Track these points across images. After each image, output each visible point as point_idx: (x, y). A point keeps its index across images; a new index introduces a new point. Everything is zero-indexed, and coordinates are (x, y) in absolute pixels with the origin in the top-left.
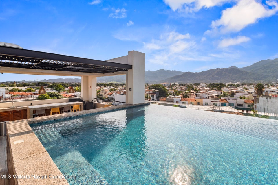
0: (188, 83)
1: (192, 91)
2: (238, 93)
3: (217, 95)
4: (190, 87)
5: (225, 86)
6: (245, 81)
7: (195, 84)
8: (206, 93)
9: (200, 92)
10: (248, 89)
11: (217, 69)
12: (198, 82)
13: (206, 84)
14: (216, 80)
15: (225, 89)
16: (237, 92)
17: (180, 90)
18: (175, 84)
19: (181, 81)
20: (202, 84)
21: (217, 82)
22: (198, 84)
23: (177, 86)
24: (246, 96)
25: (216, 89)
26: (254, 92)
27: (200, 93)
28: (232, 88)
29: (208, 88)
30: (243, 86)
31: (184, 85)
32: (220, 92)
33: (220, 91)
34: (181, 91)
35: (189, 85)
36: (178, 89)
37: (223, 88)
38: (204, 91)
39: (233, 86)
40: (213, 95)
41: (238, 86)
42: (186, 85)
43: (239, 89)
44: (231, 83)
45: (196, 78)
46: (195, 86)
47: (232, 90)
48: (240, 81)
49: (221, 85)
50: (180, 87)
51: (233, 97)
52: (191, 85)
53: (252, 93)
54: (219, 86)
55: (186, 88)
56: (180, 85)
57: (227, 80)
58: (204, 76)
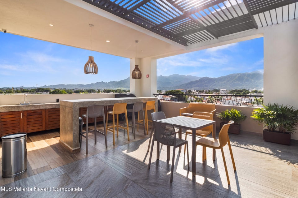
0: (207, 89)
5: (249, 92)
7: (214, 90)
11: (238, 74)
12: (217, 89)
13: (227, 91)
14: (237, 87)
18: (192, 90)
19: (197, 88)
20: (223, 90)
21: (239, 88)
22: (217, 91)
23: (194, 92)
31: (202, 91)
35: (208, 91)
42: (204, 92)
44: (255, 89)
45: (214, 84)
46: (215, 93)
49: (245, 91)
54: (242, 93)
56: (197, 91)
57: (249, 86)
58: (224, 82)
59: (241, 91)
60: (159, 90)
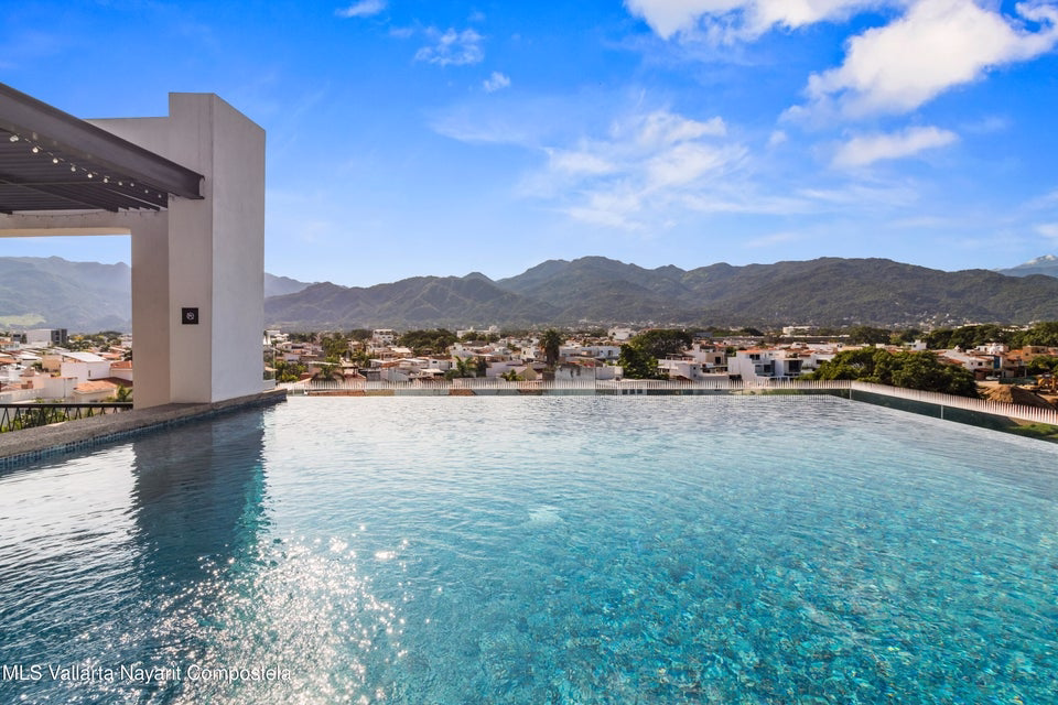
0: (328, 327)
1: (346, 363)
2: (496, 361)
3: (438, 371)
4: (334, 347)
5: (456, 340)
6: (509, 325)
7: (355, 332)
8: (401, 366)
9: (380, 366)
10: (519, 350)
11: (431, 278)
12: (366, 327)
13: (395, 335)
14: (428, 321)
15: (458, 351)
16: (493, 360)
17: (297, 357)
18: (270, 332)
19: (295, 323)
20: (381, 333)
21: (432, 326)
22: (364, 335)
23: (281, 342)
24: (519, 370)
25: (430, 352)
26: (533, 357)
27: (379, 370)
28: (477, 345)
29: (405, 350)
30: (506, 339)
31: (311, 338)
32: (444, 363)
33: (442, 358)
34: (301, 364)
35: (331, 336)
36: (287, 357)
37: (450, 348)
38: (392, 360)
39: (480, 339)
40: (425, 373)
41: (493, 339)
42: (319, 340)
43: (497, 350)
44: (471, 330)
45: (358, 309)
46: (356, 343)
47: (478, 352)
48: (495, 324)
49: (445, 336)
50: (293, 348)
51: (484, 375)
52: (338, 336)
53: (530, 360)
54: (437, 342)
55: (319, 349)
56: (291, 337)
57: (460, 319)
58: (388, 304)
59: (435, 336)
60: (107, 334)
